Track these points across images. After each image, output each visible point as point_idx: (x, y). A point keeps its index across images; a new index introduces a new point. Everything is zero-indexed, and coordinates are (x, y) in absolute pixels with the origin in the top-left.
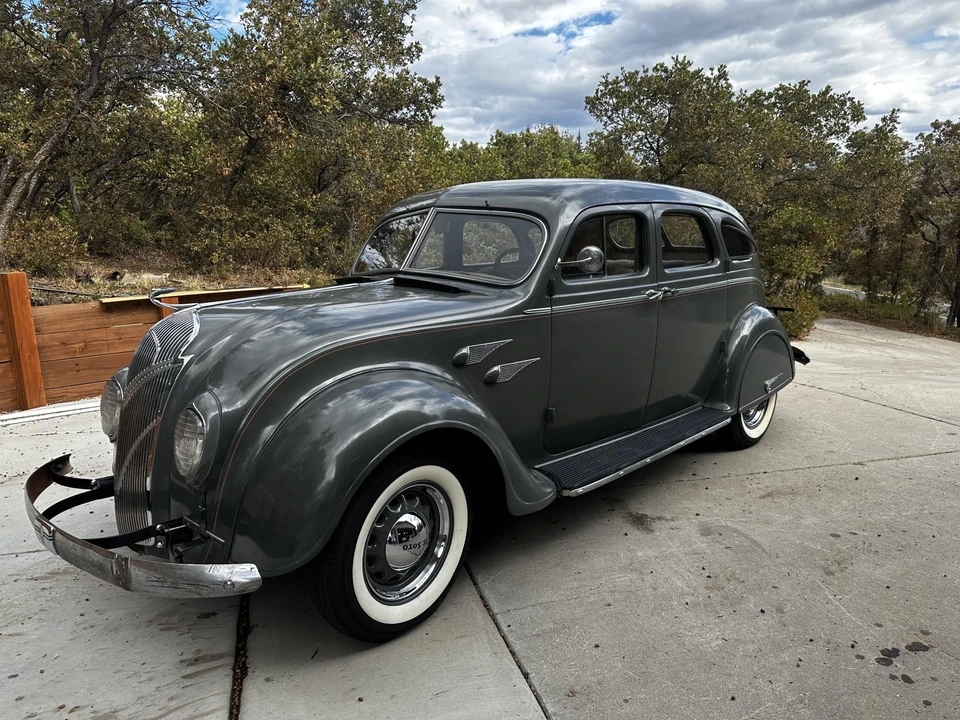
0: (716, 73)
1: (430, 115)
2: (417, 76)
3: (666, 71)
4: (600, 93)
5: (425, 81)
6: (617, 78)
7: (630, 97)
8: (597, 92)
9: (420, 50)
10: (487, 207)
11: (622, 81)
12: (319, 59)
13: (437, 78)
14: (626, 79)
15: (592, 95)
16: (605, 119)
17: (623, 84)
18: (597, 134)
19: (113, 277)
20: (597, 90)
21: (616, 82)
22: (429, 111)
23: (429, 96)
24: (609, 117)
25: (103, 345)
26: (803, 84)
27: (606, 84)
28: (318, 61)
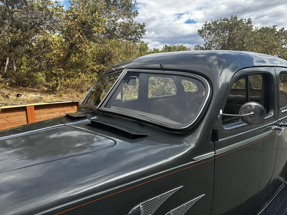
0: (247, 21)
1: (141, 37)
2: (137, 23)
3: (227, 21)
4: (203, 28)
5: (139, 25)
6: (210, 23)
7: (215, 30)
8: (202, 28)
9: (138, 13)
10: (162, 69)
11: (211, 24)
12: (97, 12)
13: (144, 23)
14: (213, 23)
15: (201, 29)
16: (205, 37)
17: (212, 25)
18: (198, 46)
19: (18, 96)
20: (202, 27)
21: (209, 24)
22: (141, 36)
23: (140, 30)
24: (206, 37)
25: (2, 125)
26: (274, 27)
27: (206, 25)
28: (96, 13)
